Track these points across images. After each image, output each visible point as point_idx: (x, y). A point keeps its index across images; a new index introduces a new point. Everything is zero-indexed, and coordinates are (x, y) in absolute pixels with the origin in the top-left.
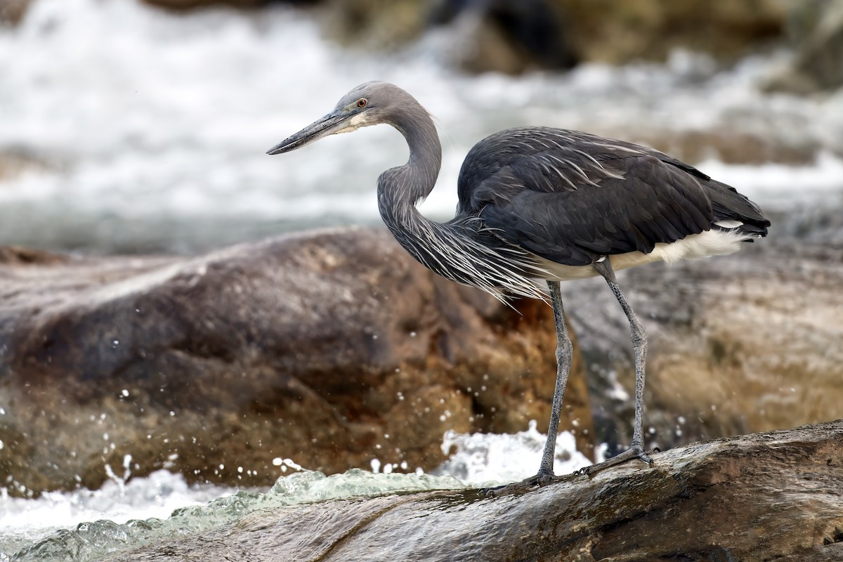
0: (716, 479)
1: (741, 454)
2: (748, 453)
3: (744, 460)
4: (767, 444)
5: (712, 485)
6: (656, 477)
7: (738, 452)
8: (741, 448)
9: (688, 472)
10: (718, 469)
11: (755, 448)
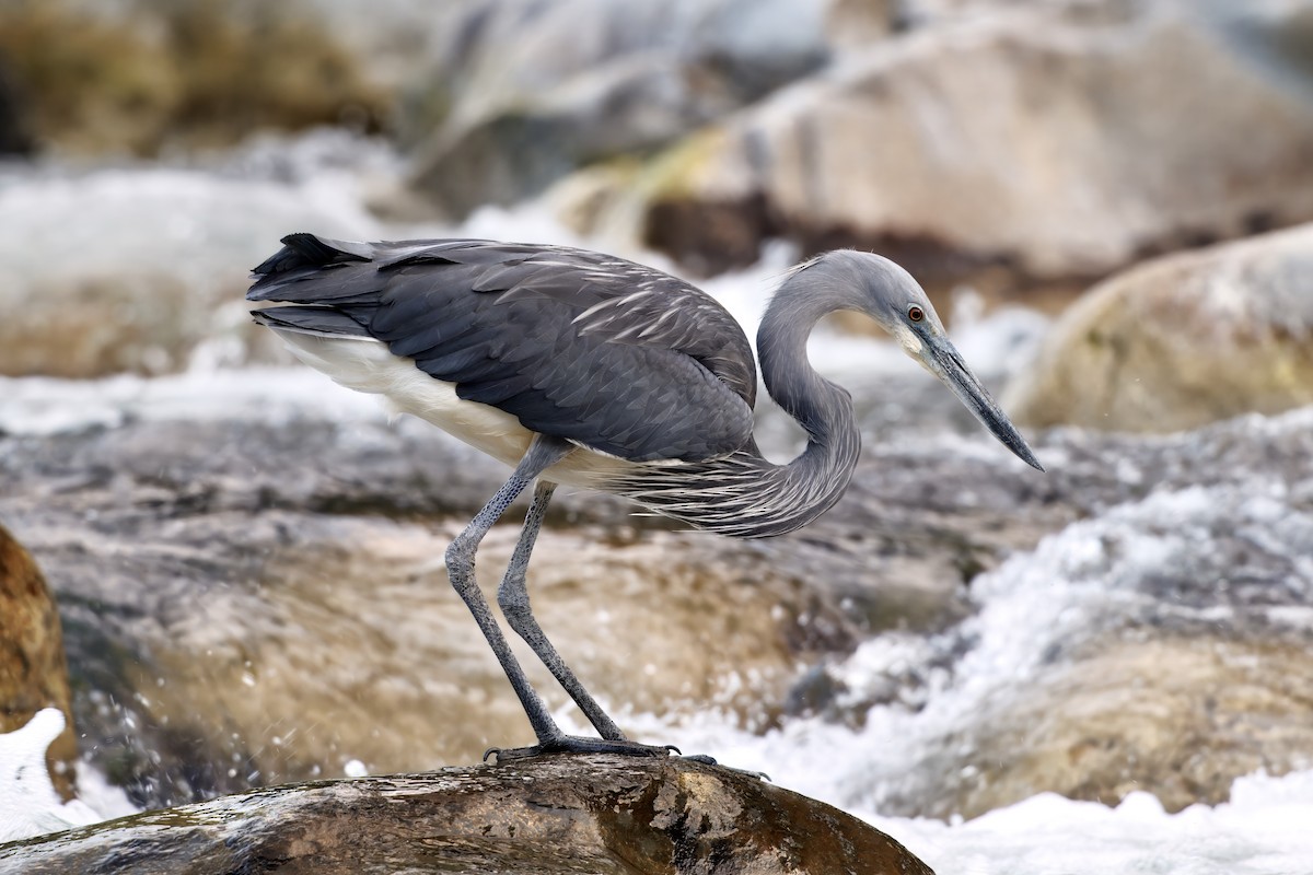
0: (296, 849)
1: (341, 810)
2: (354, 809)
3: (345, 819)
4: (384, 794)
5: (289, 860)
6: (198, 839)
7: (334, 806)
8: (341, 800)
9: (251, 836)
10: (300, 834)
11: (363, 800)
